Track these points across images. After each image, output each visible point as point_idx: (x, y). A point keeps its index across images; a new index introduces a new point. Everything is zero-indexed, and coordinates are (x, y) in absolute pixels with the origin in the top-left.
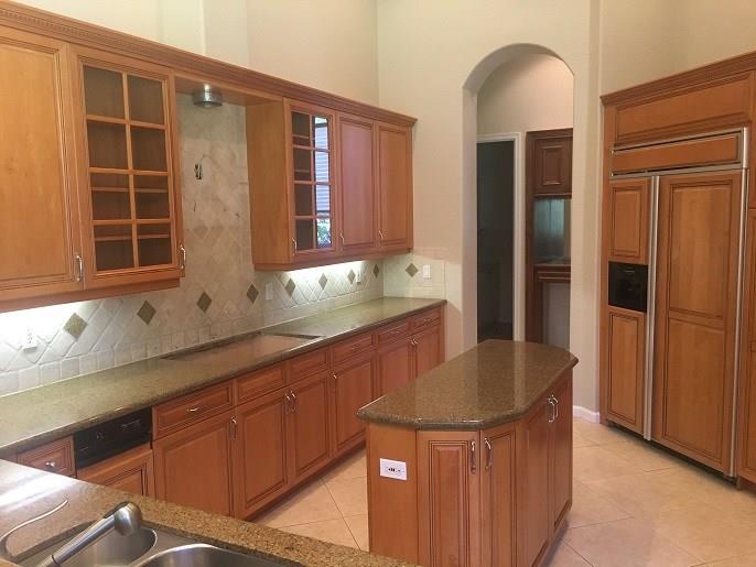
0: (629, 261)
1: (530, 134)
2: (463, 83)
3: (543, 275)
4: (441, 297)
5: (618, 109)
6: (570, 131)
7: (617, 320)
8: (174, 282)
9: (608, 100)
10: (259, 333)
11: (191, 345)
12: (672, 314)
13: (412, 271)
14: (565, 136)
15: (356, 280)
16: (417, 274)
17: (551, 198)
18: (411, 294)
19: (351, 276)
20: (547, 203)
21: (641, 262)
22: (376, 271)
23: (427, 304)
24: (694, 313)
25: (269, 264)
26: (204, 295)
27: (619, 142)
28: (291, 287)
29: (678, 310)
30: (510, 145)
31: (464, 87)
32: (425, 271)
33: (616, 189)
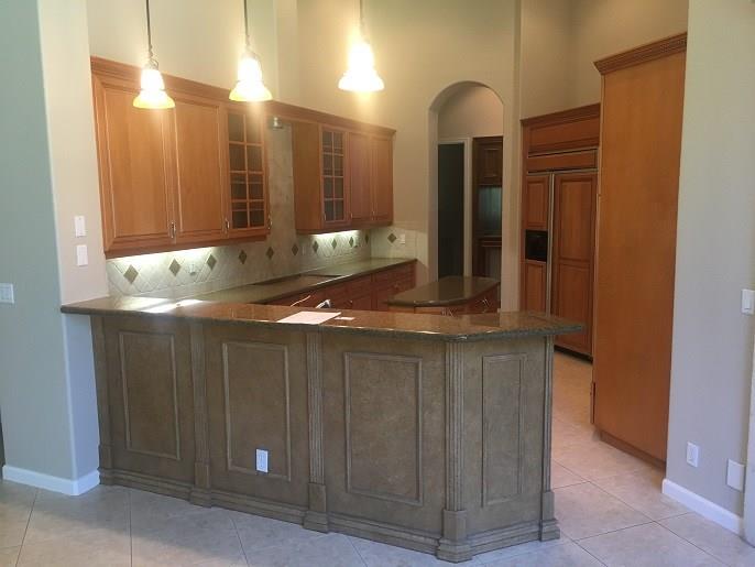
0: (538, 229)
1: (475, 139)
2: (428, 106)
3: (486, 244)
4: (412, 256)
5: (532, 129)
6: (502, 137)
7: (530, 268)
8: (263, 238)
9: (525, 123)
10: (300, 275)
11: (264, 280)
12: (562, 261)
13: (392, 238)
14: (498, 141)
15: (355, 244)
16: (396, 242)
17: (491, 187)
18: (391, 256)
19: (351, 241)
20: (487, 190)
21: (545, 229)
22: (367, 239)
23: (401, 261)
24: (574, 260)
25: (306, 230)
26: (270, 249)
27: (531, 151)
28: (316, 246)
29: (565, 259)
30: (461, 146)
31: (430, 109)
32: (402, 238)
33: (530, 182)
